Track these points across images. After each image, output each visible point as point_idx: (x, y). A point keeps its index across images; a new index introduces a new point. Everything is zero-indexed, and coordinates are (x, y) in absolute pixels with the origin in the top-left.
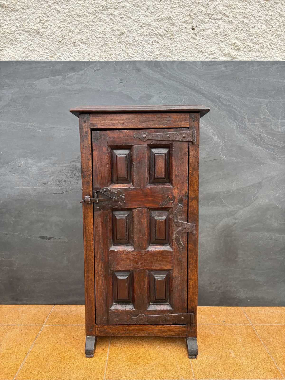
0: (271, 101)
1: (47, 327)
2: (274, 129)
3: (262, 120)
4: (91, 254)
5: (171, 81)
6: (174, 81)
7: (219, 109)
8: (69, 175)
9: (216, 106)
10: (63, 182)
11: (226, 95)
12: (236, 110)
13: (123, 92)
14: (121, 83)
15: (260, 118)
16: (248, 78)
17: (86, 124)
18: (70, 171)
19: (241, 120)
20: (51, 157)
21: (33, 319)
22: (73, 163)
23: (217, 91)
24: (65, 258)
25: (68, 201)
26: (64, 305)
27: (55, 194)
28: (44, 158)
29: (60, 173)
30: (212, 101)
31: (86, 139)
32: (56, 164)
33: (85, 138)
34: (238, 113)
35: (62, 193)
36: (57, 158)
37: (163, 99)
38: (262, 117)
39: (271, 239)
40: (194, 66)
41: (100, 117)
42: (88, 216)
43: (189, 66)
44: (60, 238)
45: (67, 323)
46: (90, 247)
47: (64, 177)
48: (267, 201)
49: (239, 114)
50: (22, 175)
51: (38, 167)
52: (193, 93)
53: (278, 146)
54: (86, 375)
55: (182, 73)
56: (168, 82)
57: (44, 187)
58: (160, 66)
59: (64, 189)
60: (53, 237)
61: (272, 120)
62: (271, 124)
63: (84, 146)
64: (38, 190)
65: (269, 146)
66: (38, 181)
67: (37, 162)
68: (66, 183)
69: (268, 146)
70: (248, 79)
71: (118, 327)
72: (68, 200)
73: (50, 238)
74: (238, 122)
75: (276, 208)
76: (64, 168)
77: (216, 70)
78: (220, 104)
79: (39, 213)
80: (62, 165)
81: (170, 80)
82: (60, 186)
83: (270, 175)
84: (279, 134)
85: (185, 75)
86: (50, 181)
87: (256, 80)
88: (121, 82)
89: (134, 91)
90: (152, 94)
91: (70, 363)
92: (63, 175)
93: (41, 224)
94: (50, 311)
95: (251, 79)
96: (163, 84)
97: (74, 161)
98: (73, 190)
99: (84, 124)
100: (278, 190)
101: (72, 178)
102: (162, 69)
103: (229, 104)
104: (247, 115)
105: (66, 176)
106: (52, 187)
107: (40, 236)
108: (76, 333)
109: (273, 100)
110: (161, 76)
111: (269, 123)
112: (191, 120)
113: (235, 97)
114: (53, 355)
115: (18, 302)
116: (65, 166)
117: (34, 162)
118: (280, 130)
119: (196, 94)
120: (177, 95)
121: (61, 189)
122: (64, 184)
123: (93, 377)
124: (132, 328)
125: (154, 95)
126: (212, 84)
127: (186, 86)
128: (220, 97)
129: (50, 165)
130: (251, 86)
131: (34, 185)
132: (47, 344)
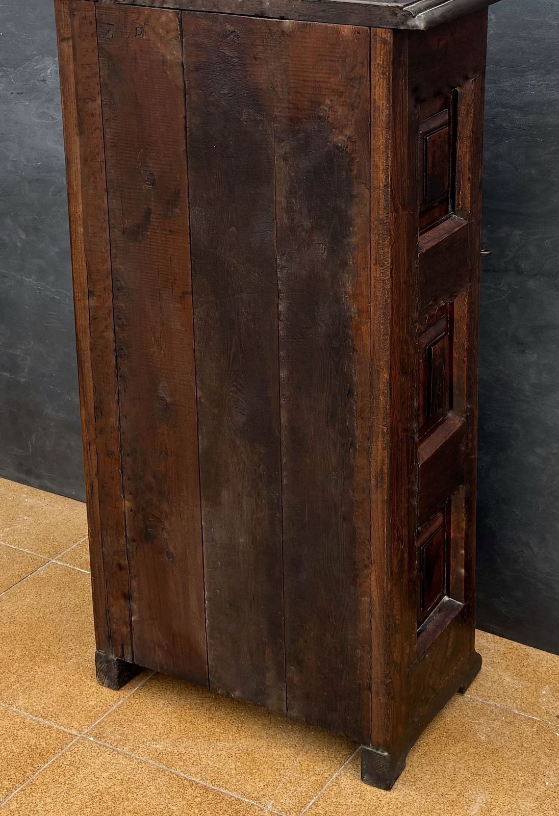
1: (56, 567)
21: (41, 535)
50: (48, 108)
54: (51, 710)
91: (39, 670)
123: (64, 718)
132: (25, 608)
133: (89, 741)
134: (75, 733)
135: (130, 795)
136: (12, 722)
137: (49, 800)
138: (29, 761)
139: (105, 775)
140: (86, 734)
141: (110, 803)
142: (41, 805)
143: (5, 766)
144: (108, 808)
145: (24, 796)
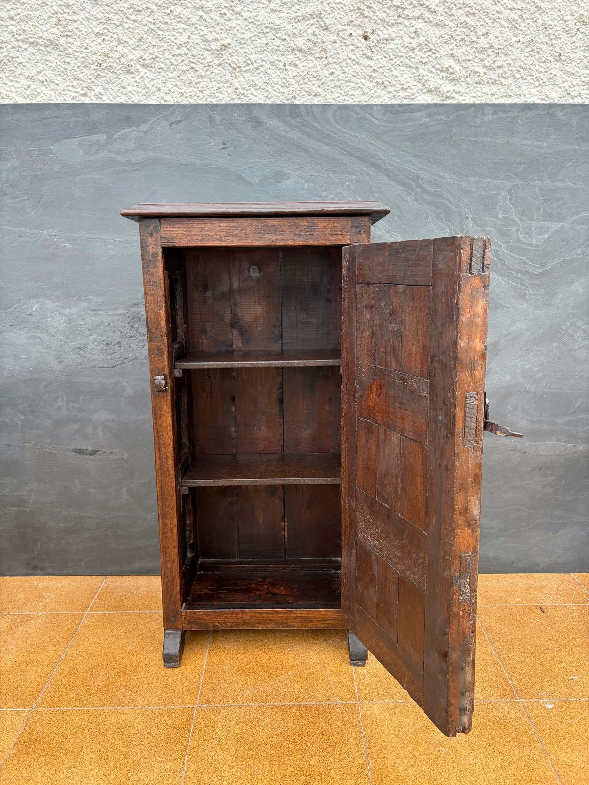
0: (517, 185)
1: (93, 616)
2: (523, 240)
3: (499, 223)
4: (170, 484)
5: (322, 144)
6: (328, 144)
7: (416, 200)
8: (126, 331)
9: (411, 194)
10: (115, 345)
11: (430, 173)
12: (450, 202)
13: (227, 166)
14: (224, 148)
15: (497, 218)
16: (473, 139)
17: (154, 238)
18: (129, 323)
19: (460, 223)
20: (91, 297)
21: (67, 601)
22: (133, 309)
23: (413, 164)
24: (124, 490)
25: (126, 382)
26: (125, 575)
27: (100, 367)
28: (76, 298)
29: (108, 328)
30: (403, 184)
31: (154, 267)
32: (100, 310)
33: (151, 266)
34: (454, 208)
35: (113, 367)
36: (103, 298)
37: (307, 181)
38: (500, 216)
39: (514, 450)
40: (367, 116)
41: (180, 225)
42: (162, 414)
43: (357, 114)
44: (112, 453)
45: (130, 608)
46: (168, 470)
47: (117, 337)
48: (508, 378)
49: (456, 210)
50: (35, 332)
51: (65, 315)
52: (365, 169)
53: (529, 273)
54: (164, 698)
55: (344, 130)
56: (316, 147)
57: (79, 354)
58: (300, 115)
59: (118, 358)
60: (99, 451)
61: (519, 221)
62: (518, 231)
63: (150, 281)
64: (67, 360)
65: (514, 272)
66: (66, 343)
67: (62, 307)
68: (121, 347)
69: (512, 274)
70: (474, 141)
71: (223, 614)
72: (126, 379)
73: (94, 453)
74: (453, 225)
75: (524, 392)
76: (117, 318)
77: (410, 123)
78: (419, 190)
79: (71, 404)
80: (112, 313)
81: (319, 143)
82: (109, 352)
83: (514, 328)
84: (532, 248)
85: (350, 132)
86: (89, 344)
87: (490, 142)
88: (223, 146)
89: (250, 165)
90: (284, 170)
91: (135, 678)
92: (114, 332)
93: (75, 426)
94: (100, 587)
95: (480, 139)
96: (307, 150)
97: (135, 305)
98: (135, 361)
99: (150, 239)
100: (529, 358)
101: (132, 337)
102: (304, 120)
103: (435, 191)
104: (471, 212)
105: (120, 333)
106: (94, 354)
107: (74, 448)
108: (148, 626)
109: (522, 183)
110: (303, 135)
111: (514, 228)
112: (354, 230)
113: (448, 176)
114: (104, 664)
115: (38, 571)
116: (117, 315)
117: (57, 306)
118: (534, 242)
119: (372, 171)
120: (334, 172)
121: (112, 359)
122: (116, 348)
123: (177, 700)
124: (249, 615)
125: (289, 174)
126: (403, 151)
127: (351, 154)
128: (418, 177)
129: (90, 312)
130: (478, 154)
131: (60, 351)
132: (93, 645)
133: (204, 707)
134: (191, 706)
135: (258, 729)
136: (146, 716)
137: (212, 754)
138: (178, 735)
139: (232, 723)
140: (199, 703)
141: (251, 739)
142: (210, 758)
143: (166, 745)
144: (252, 742)
145: (194, 758)
